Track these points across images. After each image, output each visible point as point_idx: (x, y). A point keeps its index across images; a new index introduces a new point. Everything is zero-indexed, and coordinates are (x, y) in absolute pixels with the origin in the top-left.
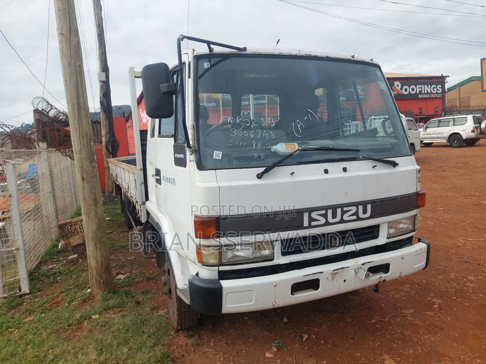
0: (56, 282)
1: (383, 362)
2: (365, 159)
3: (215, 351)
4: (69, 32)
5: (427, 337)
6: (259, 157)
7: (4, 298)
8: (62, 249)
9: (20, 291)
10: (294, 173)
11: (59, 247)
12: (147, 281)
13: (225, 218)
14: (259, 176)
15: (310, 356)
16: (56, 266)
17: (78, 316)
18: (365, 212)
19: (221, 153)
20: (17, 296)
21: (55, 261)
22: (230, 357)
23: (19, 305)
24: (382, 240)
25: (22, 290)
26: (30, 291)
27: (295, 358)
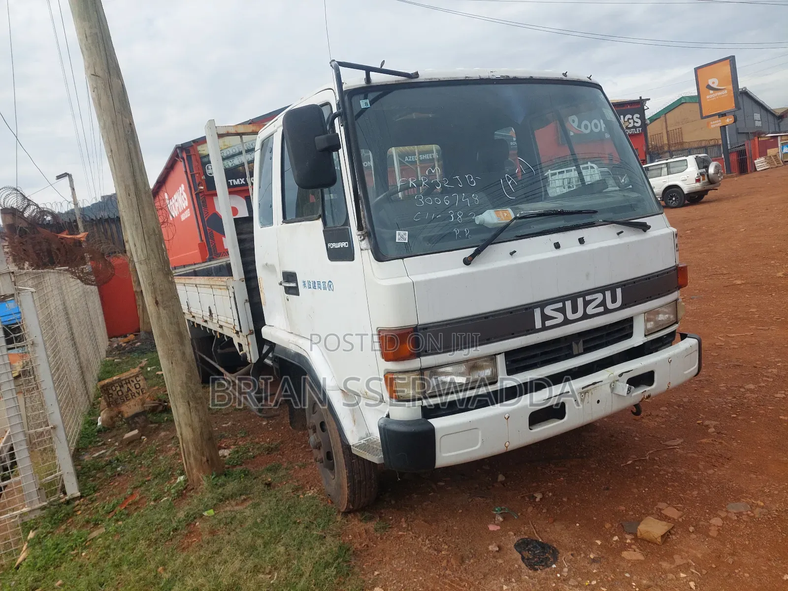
0: (119, 475)
1: (661, 513)
2: (607, 222)
3: (413, 533)
4: (107, 71)
5: (711, 472)
6: (462, 233)
7: (43, 508)
8: (106, 426)
9: (65, 494)
10: (515, 252)
11: (99, 423)
12: (268, 454)
13: (425, 328)
14: (467, 262)
15: (554, 521)
16: (106, 452)
17: (181, 515)
18: (614, 300)
19: (407, 232)
20: (62, 503)
21: (101, 445)
22: (438, 537)
23: (68, 516)
24: (638, 339)
25: (69, 493)
26: (81, 494)
27: (533, 526)
